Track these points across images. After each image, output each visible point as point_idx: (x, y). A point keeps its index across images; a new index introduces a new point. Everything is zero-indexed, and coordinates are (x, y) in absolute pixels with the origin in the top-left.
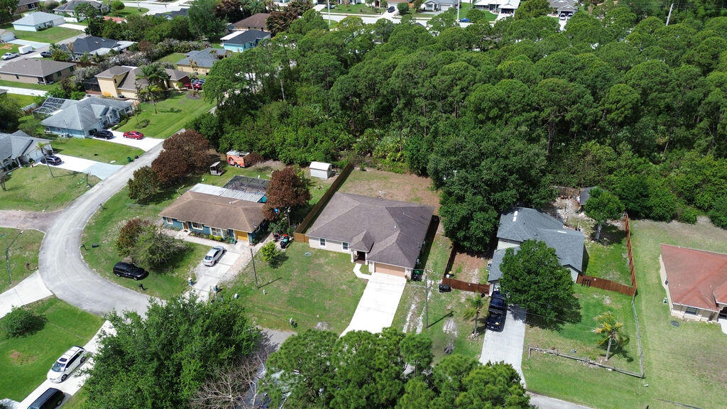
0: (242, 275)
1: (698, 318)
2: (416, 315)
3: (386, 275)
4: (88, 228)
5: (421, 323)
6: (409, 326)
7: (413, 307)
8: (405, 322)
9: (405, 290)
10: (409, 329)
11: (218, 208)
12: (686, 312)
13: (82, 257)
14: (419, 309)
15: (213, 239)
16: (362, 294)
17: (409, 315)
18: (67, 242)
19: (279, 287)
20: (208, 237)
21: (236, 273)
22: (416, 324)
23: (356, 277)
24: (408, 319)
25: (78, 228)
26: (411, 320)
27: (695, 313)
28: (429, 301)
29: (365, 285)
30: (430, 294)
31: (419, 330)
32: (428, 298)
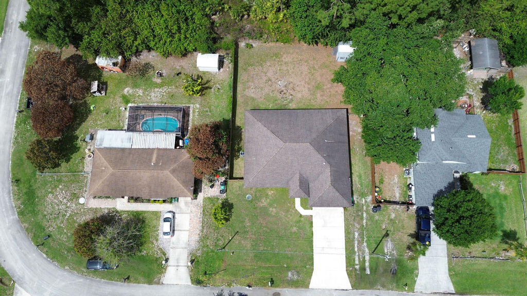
0: (203, 238)
2: (360, 243)
4: (21, 214)
5: (367, 250)
6: (359, 255)
7: (356, 234)
8: (355, 253)
9: (346, 219)
10: (359, 258)
11: (145, 177)
14: (361, 235)
15: (155, 203)
16: (313, 235)
17: (356, 245)
20: (149, 201)
21: (197, 238)
22: (364, 252)
23: (301, 216)
24: (356, 249)
26: (359, 249)
28: (366, 223)
29: (312, 223)
30: (365, 215)
31: (367, 258)
32: (365, 221)
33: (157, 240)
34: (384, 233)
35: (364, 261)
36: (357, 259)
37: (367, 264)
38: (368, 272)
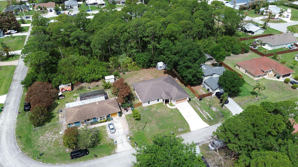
0: (131, 129)
1: (261, 78)
2: (202, 111)
3: (180, 104)
4: (23, 150)
5: (207, 113)
6: (204, 115)
7: (199, 109)
8: (202, 114)
9: (191, 105)
10: (206, 116)
11: (95, 108)
12: (258, 77)
13: (41, 163)
15: (102, 122)
16: (181, 113)
17: (201, 112)
19: (150, 126)
20: (98, 123)
21: (128, 129)
22: (206, 113)
23: (172, 109)
24: (202, 113)
26: (203, 113)
27: (259, 77)
29: (178, 110)
30: (198, 103)
31: (208, 115)
32: (199, 104)
33: (107, 136)
34: (209, 106)
35: (208, 116)
36: (204, 116)
37: (210, 117)
38: (212, 119)
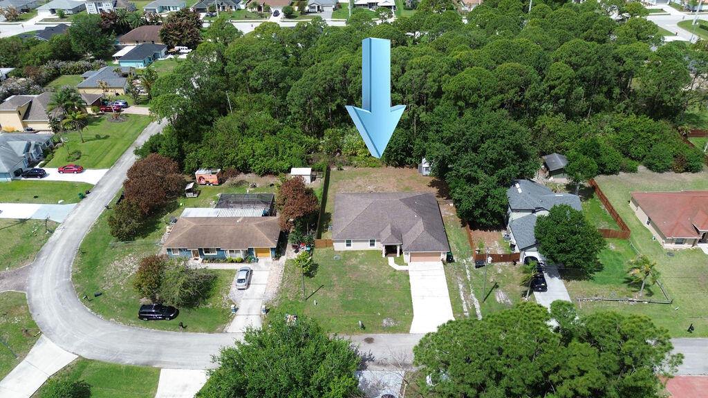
1: (686, 246)
2: (467, 293)
5: (475, 300)
6: (467, 303)
7: (461, 286)
8: (461, 302)
9: (446, 273)
10: (468, 307)
13: (89, 310)
14: (467, 287)
16: (410, 285)
17: (462, 295)
18: (60, 297)
19: (325, 295)
21: (275, 290)
22: (472, 301)
24: (463, 298)
25: (64, 280)
26: (466, 299)
28: (471, 278)
29: (408, 276)
30: (468, 272)
31: (477, 306)
32: (469, 277)
34: (493, 285)
35: (474, 310)
37: (478, 312)
